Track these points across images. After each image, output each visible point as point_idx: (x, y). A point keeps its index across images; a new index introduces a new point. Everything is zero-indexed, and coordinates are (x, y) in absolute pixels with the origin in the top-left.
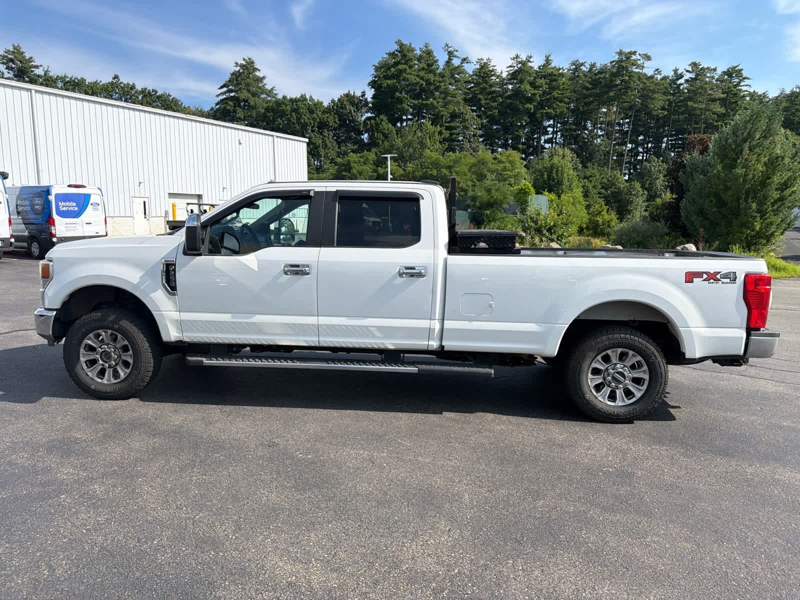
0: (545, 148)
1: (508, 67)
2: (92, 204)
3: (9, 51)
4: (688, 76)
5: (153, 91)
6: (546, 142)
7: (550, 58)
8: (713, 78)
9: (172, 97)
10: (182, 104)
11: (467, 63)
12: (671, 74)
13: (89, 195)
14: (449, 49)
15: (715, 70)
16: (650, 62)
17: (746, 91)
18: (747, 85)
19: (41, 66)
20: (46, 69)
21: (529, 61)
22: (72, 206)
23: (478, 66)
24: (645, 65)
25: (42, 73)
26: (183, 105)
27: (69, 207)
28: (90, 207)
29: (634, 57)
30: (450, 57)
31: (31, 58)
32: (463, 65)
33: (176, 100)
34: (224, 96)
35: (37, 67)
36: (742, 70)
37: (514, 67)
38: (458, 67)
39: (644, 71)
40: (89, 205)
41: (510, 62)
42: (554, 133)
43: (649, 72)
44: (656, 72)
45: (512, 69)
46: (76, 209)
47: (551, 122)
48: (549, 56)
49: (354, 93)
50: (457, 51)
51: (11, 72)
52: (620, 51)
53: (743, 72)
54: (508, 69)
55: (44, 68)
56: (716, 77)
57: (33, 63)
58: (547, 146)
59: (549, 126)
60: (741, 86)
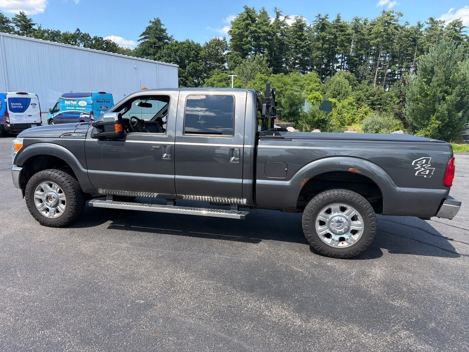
0: (337, 72)
1: (313, 22)
2: (31, 104)
3: (18, 15)
4: (427, 26)
5: (100, 38)
6: (338, 67)
7: (339, 16)
8: (443, 27)
9: (112, 42)
10: (118, 45)
11: (288, 19)
12: (416, 25)
13: (30, 99)
14: (277, 11)
15: (444, 22)
16: (402, 17)
17: (464, 35)
18: (465, 32)
19: (36, 24)
20: (39, 26)
21: (327, 18)
22: (19, 105)
23: (295, 21)
24: (399, 19)
25: (37, 28)
26: (119, 47)
27: (18, 106)
28: (30, 106)
29: (392, 14)
30: (277, 15)
31: (31, 19)
32: (285, 20)
33: (115, 44)
34: (143, 41)
35: (34, 24)
36: (462, 21)
37: (317, 21)
38: (283, 21)
39: (399, 23)
40: (30, 105)
41: (315, 19)
42: (342, 62)
43: (402, 24)
44: (406, 24)
45: (316, 22)
46: (22, 107)
47: (341, 55)
48: (339, 14)
49: (219, 38)
50: (282, 12)
51: (19, 28)
52: (384, 11)
53: (462, 23)
54: (314, 23)
55: (38, 25)
56: (445, 26)
57: (32, 22)
58: (338, 70)
59: (340, 58)
60: (461, 32)
